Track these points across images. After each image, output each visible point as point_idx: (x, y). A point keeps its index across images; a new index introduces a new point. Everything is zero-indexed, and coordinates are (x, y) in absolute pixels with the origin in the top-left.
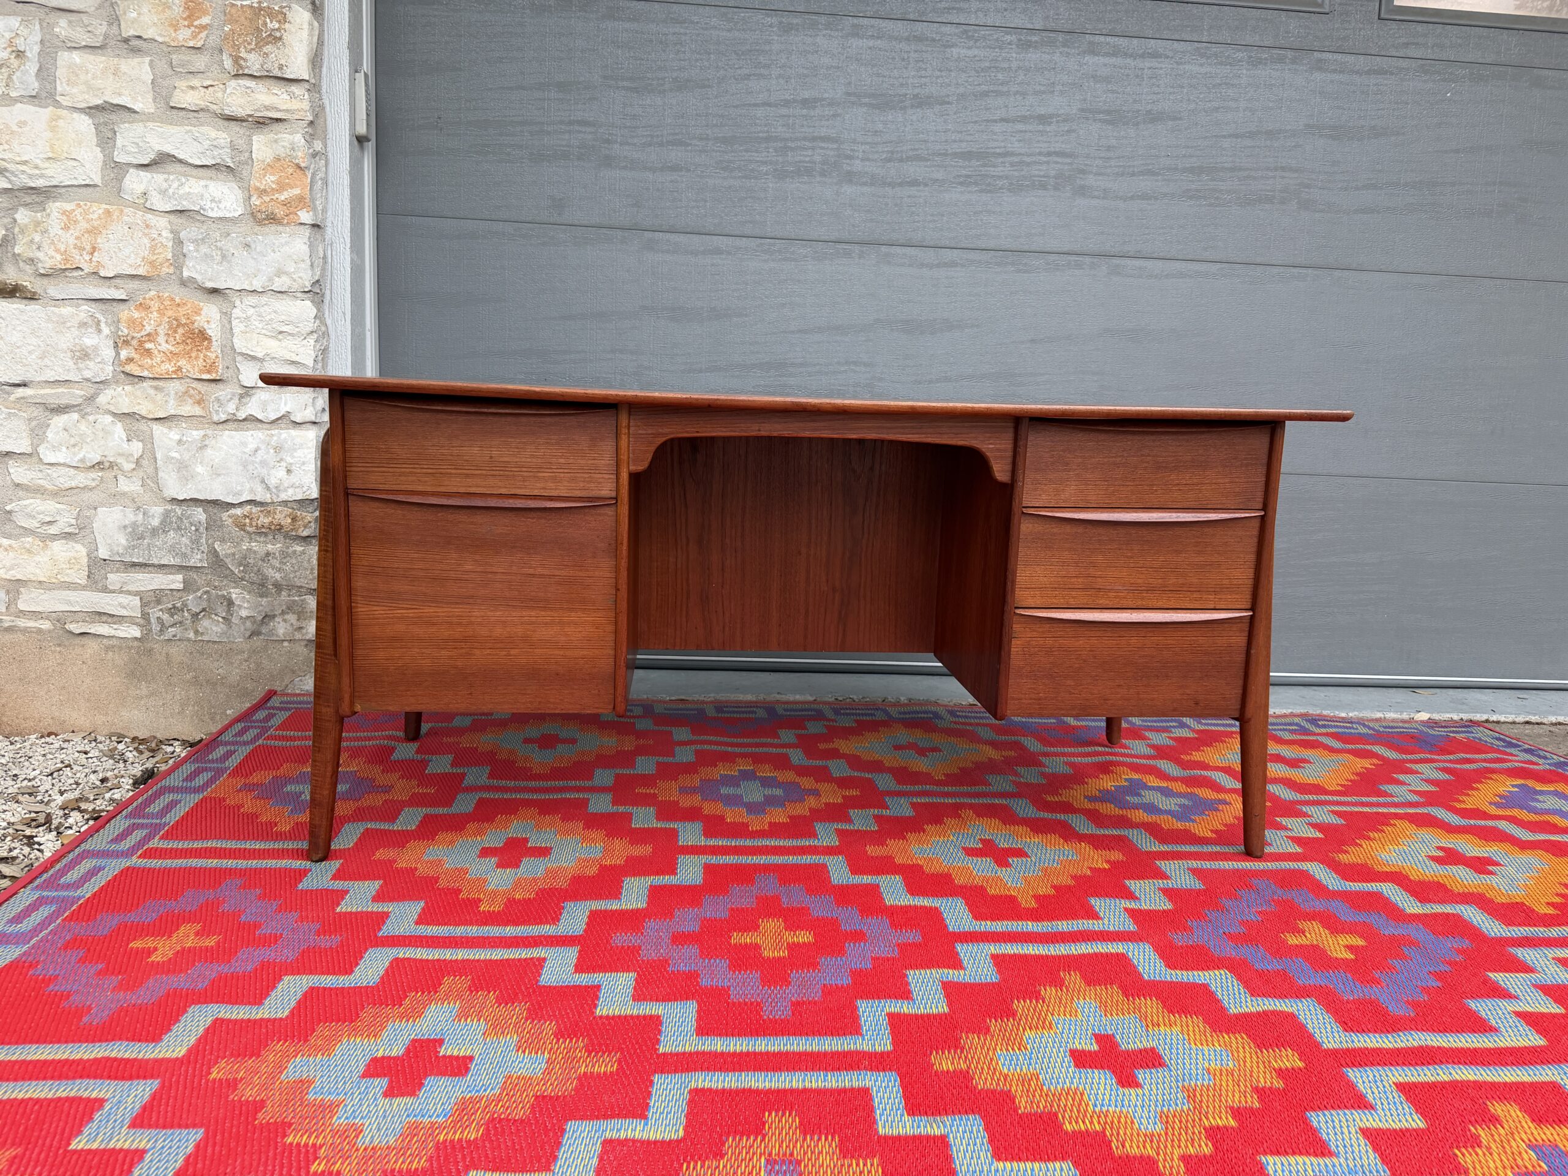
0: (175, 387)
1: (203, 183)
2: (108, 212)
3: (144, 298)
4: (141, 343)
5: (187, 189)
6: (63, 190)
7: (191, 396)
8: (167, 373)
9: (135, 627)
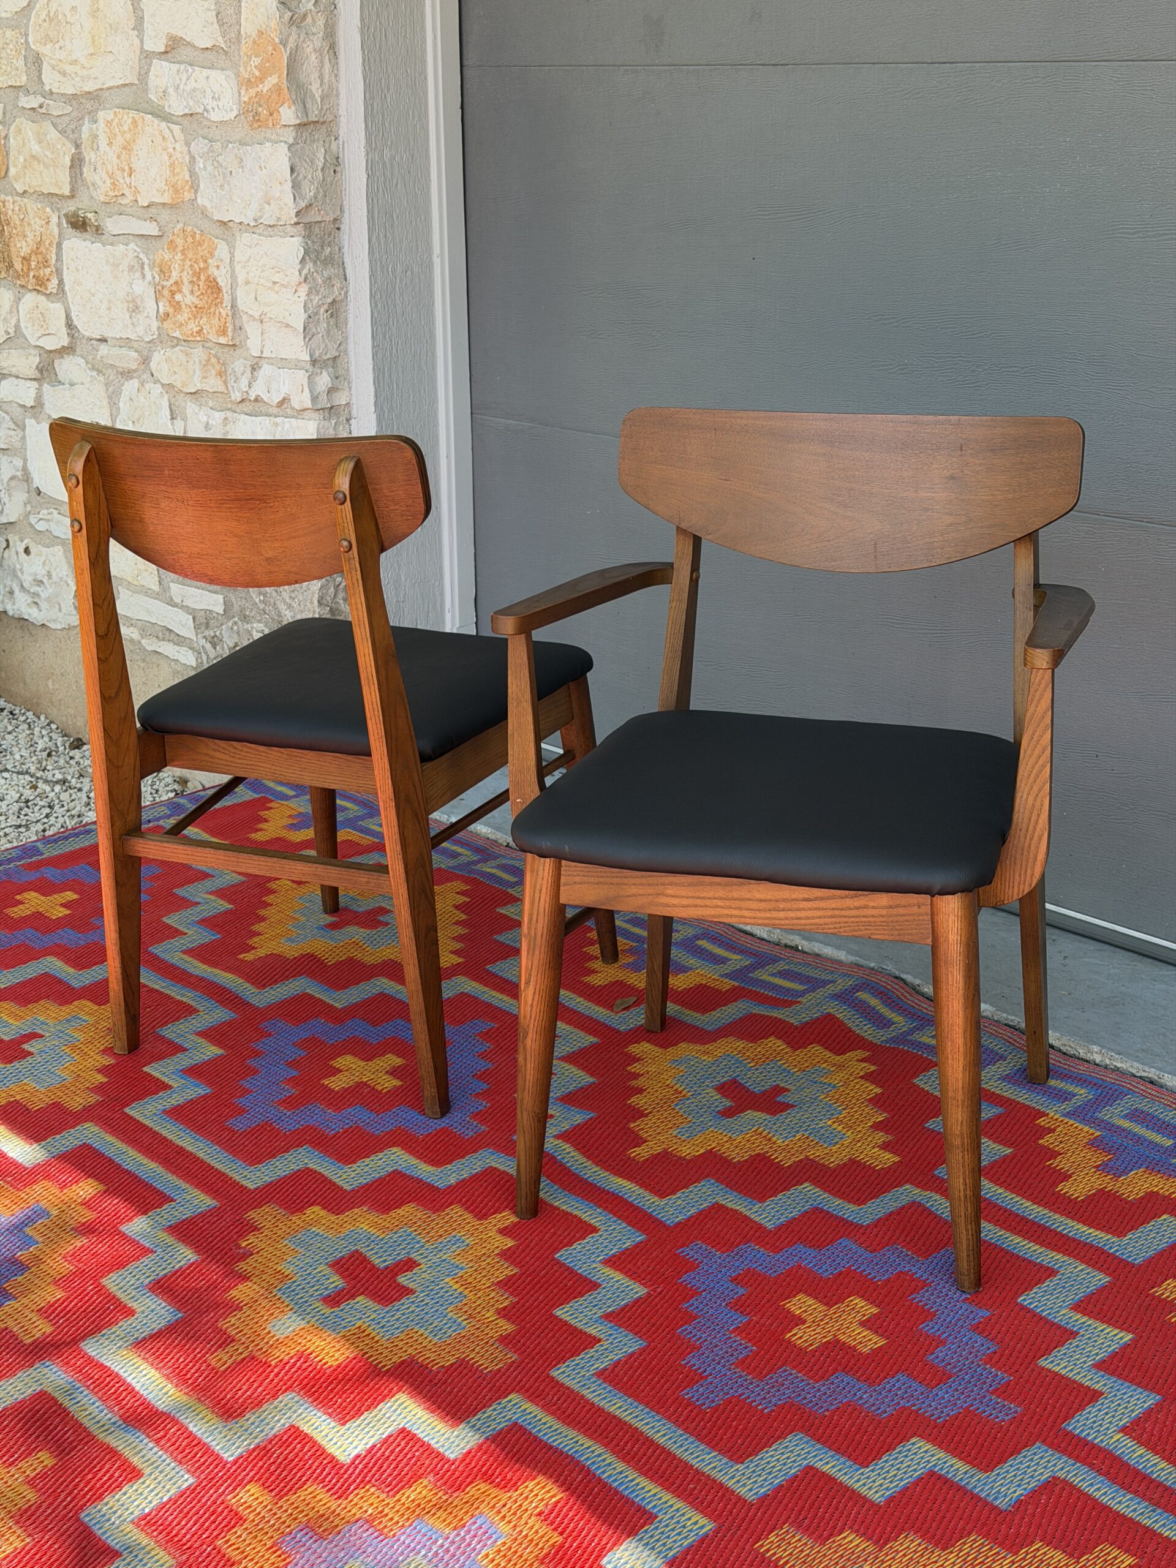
0: (198, 353)
1: (206, 72)
2: (134, 122)
3: (173, 234)
4: (173, 293)
5: (192, 84)
6: (108, 93)
7: (213, 366)
8: (192, 334)
9: (190, 652)
